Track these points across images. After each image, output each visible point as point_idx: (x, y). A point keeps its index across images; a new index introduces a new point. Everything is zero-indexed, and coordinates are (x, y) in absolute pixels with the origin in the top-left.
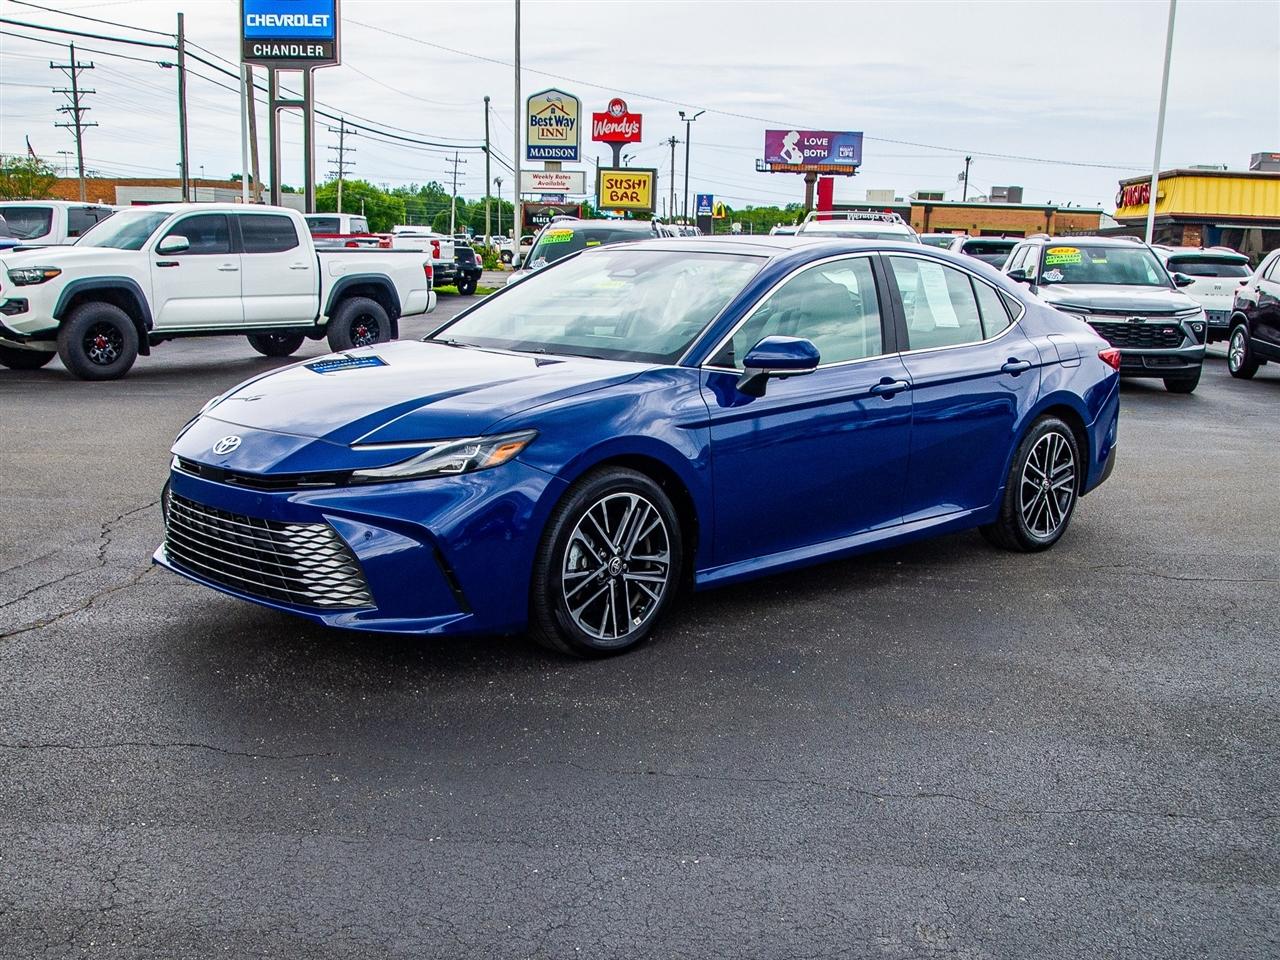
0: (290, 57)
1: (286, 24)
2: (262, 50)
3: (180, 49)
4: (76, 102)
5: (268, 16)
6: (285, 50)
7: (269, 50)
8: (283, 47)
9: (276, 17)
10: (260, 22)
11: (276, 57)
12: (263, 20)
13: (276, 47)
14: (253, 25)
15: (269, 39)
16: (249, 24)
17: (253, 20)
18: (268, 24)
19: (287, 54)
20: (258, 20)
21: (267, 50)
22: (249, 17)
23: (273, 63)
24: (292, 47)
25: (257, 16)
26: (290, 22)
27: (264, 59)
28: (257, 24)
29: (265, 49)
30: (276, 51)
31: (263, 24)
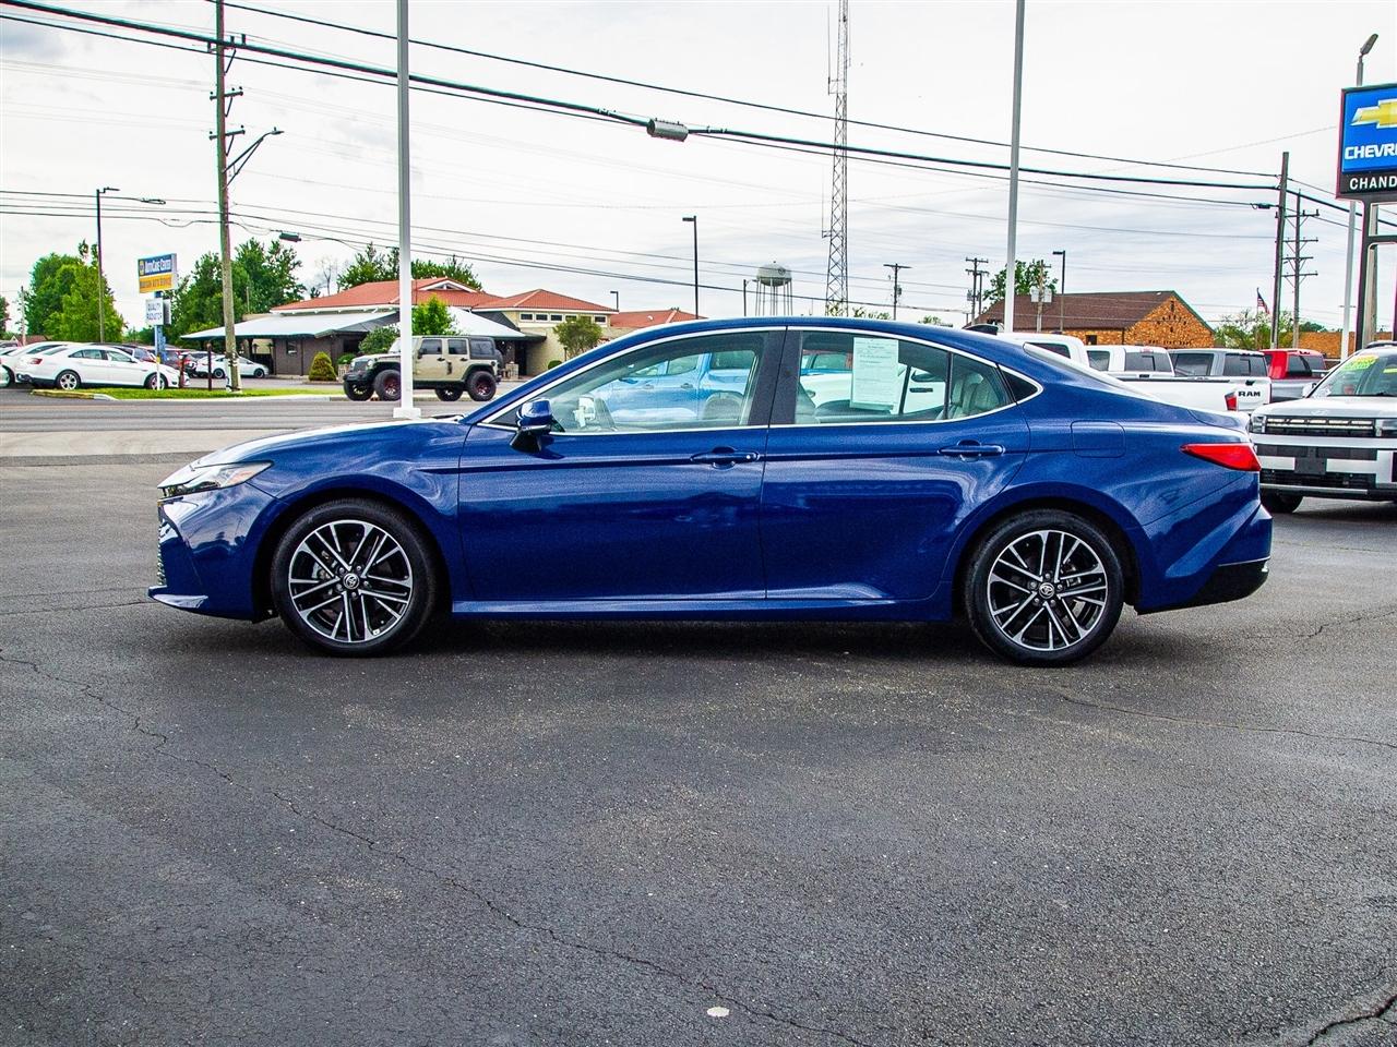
0: (1388, 189)
1: (1386, 154)
2: (1359, 184)
3: (1282, 189)
4: (1298, 252)
5: (1368, 147)
6: (1383, 181)
7: (1366, 183)
8: (1381, 179)
9: (1376, 147)
10: (1359, 155)
11: (1373, 190)
12: (1362, 152)
13: (1373, 179)
14: (1351, 157)
15: (1367, 172)
16: (1347, 156)
17: (1351, 153)
18: (1367, 156)
19: (1385, 186)
20: (1356, 152)
21: (1363, 183)
22: (1347, 150)
23: (1370, 196)
24: (1391, 178)
25: (1356, 148)
26: (1390, 151)
27: (1360, 193)
28: (1356, 157)
29: (1361, 183)
30: (1373, 184)
31: (1362, 156)
